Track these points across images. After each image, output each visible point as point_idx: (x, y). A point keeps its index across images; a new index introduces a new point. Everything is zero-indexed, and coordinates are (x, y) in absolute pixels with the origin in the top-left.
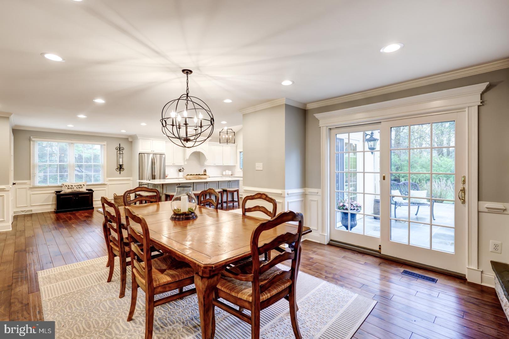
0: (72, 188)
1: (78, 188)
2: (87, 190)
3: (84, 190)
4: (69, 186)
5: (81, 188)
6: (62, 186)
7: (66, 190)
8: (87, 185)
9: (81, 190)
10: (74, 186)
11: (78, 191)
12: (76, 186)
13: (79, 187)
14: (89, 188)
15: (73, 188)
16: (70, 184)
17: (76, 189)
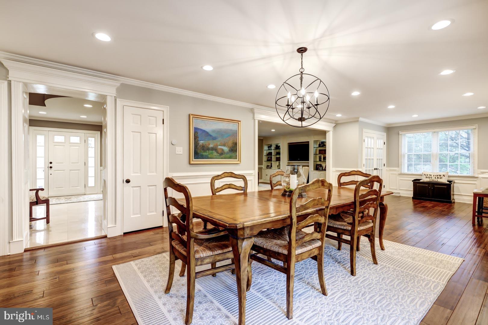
0: (430, 177)
1: (436, 178)
2: (448, 181)
3: (444, 180)
4: (427, 175)
5: (440, 178)
6: (422, 175)
7: (424, 179)
8: (449, 176)
9: (440, 180)
10: (432, 176)
11: (436, 181)
12: (435, 176)
13: (438, 177)
14: (451, 179)
15: (432, 177)
16: (429, 174)
17: (434, 179)
